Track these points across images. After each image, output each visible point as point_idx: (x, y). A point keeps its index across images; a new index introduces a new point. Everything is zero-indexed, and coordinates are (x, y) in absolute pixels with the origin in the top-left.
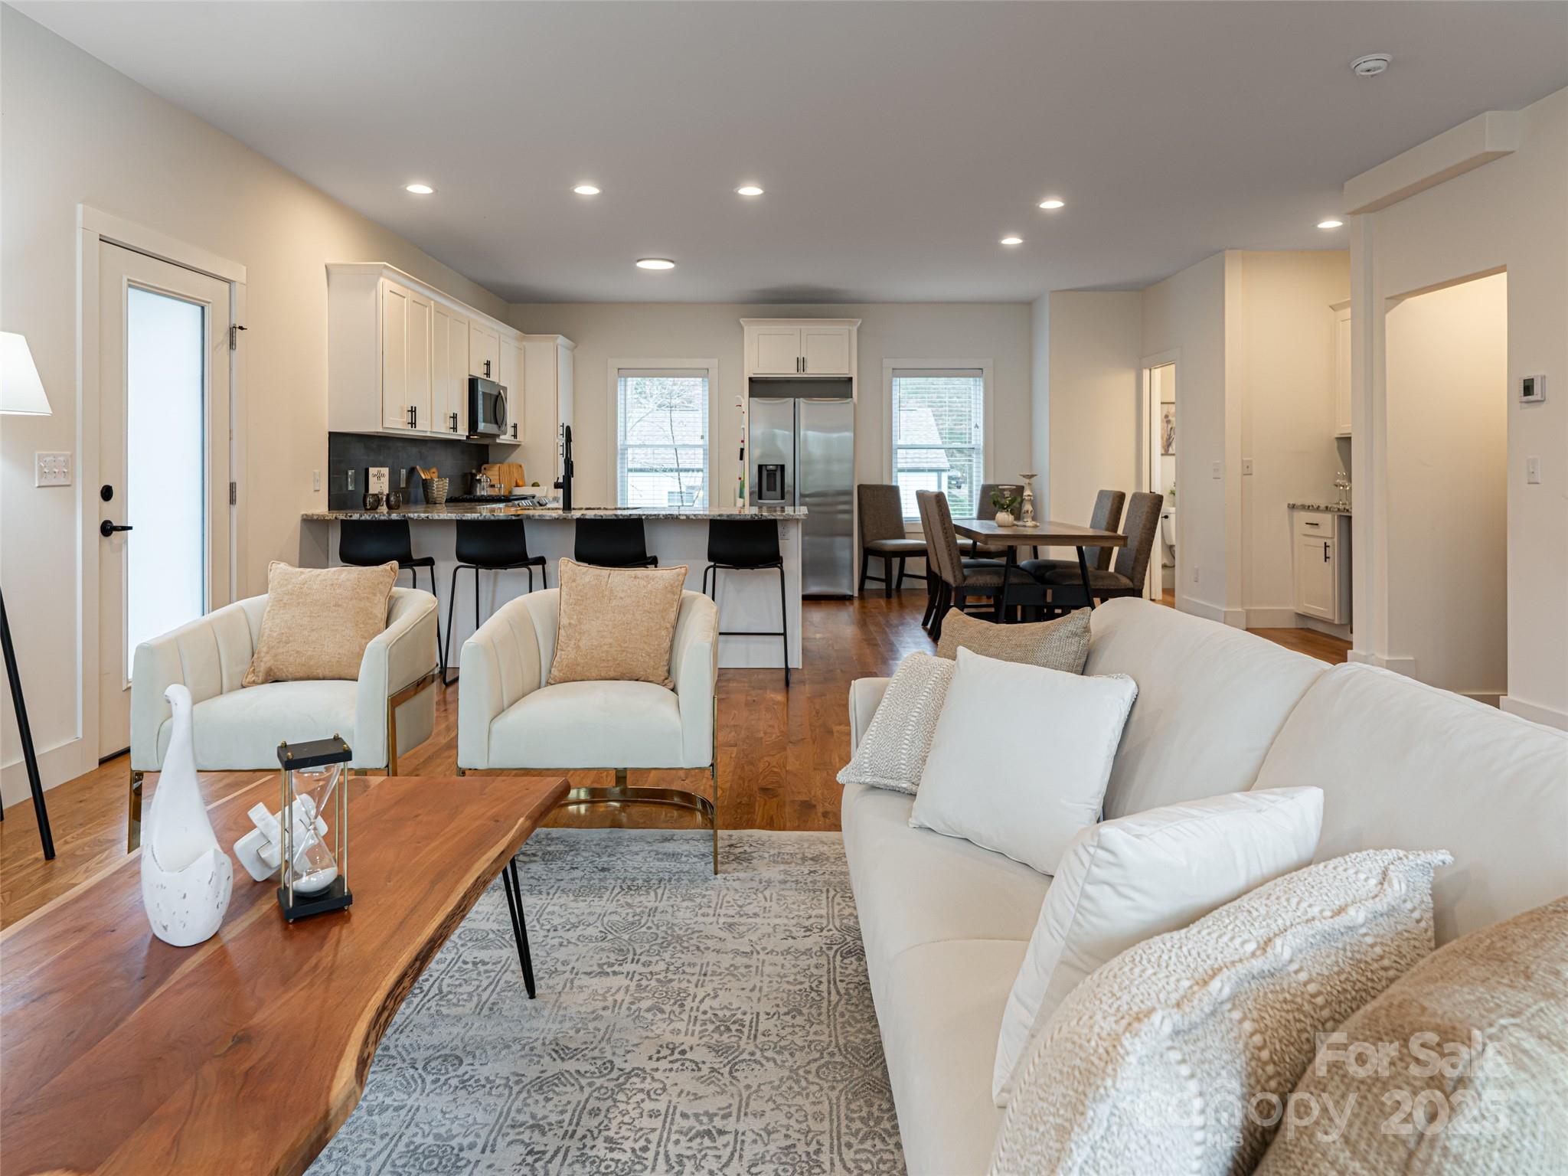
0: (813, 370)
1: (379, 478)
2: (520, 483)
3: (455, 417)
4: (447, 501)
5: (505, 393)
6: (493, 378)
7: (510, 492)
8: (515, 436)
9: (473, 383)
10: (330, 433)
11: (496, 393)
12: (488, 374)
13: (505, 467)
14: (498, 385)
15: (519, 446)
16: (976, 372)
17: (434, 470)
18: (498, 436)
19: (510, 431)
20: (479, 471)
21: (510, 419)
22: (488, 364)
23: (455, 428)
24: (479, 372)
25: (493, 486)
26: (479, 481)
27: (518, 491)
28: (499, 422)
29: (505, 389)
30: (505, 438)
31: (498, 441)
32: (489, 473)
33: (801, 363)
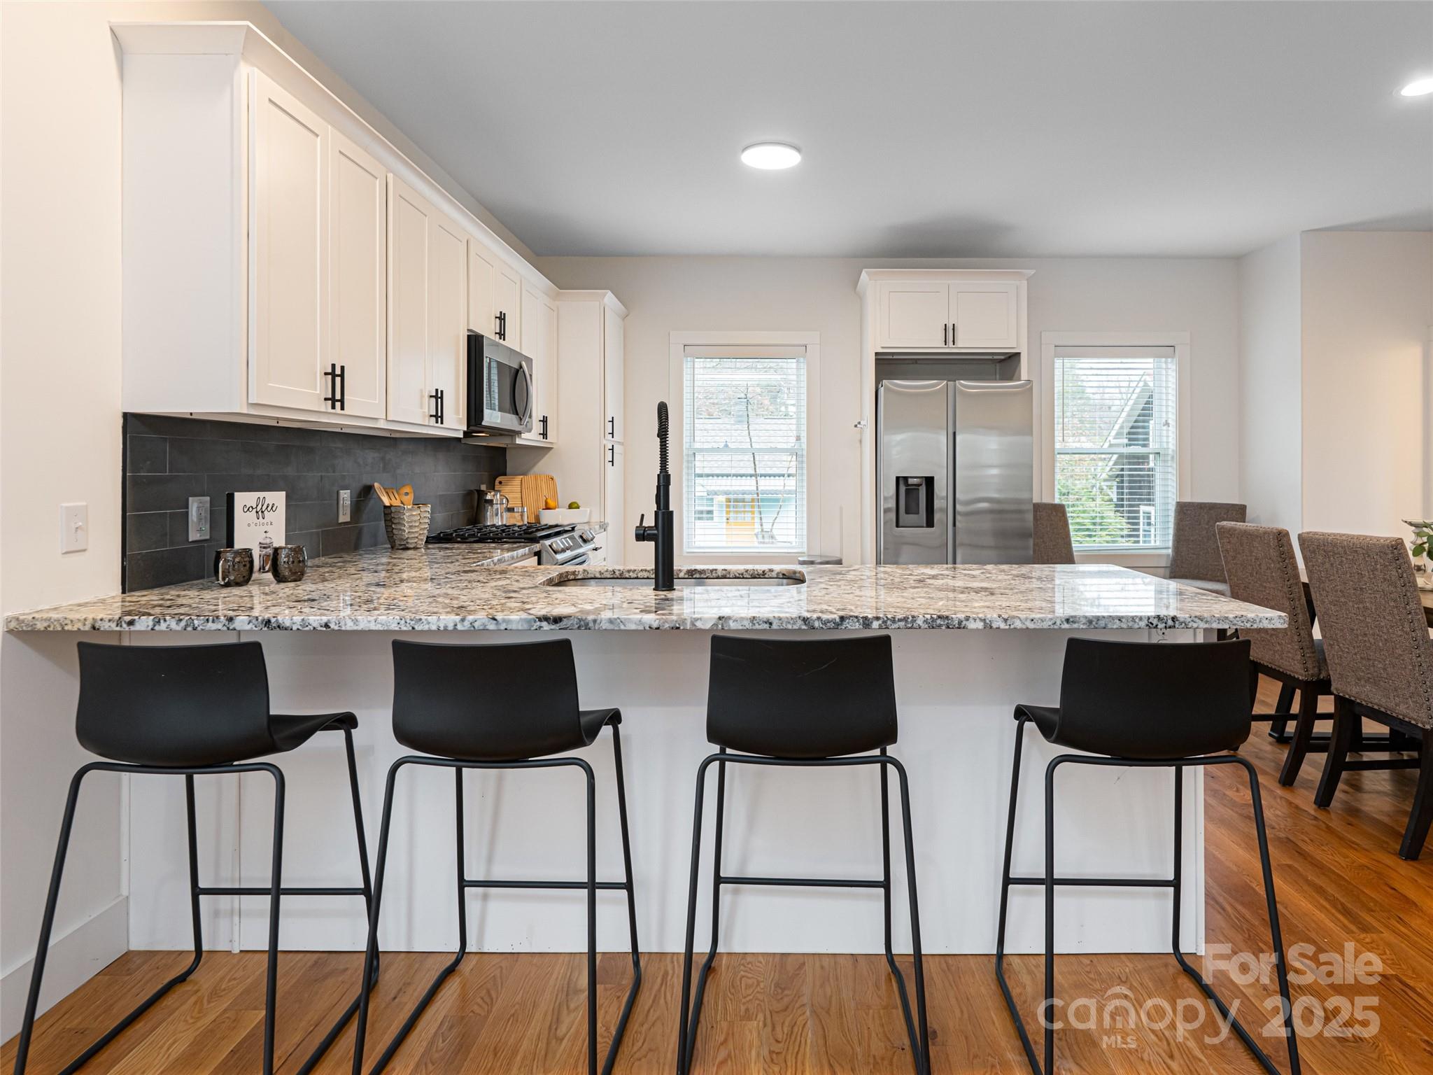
0: (969, 342)
1: (260, 513)
2: (551, 503)
3: (438, 397)
4: (429, 540)
5: (530, 368)
6: (511, 342)
7: (538, 518)
8: (545, 435)
9: (475, 344)
10: (125, 415)
11: (516, 366)
12: (502, 334)
13: (529, 479)
14: (520, 354)
15: (550, 449)
16: (1166, 349)
17: (407, 489)
18: (519, 433)
19: (537, 427)
20: (492, 487)
21: (538, 408)
22: (502, 318)
23: (439, 417)
24: (488, 330)
25: (510, 510)
26: (491, 502)
27: (548, 518)
28: (520, 410)
29: (529, 361)
30: (530, 437)
31: (518, 441)
32: (506, 489)
33: (950, 332)
